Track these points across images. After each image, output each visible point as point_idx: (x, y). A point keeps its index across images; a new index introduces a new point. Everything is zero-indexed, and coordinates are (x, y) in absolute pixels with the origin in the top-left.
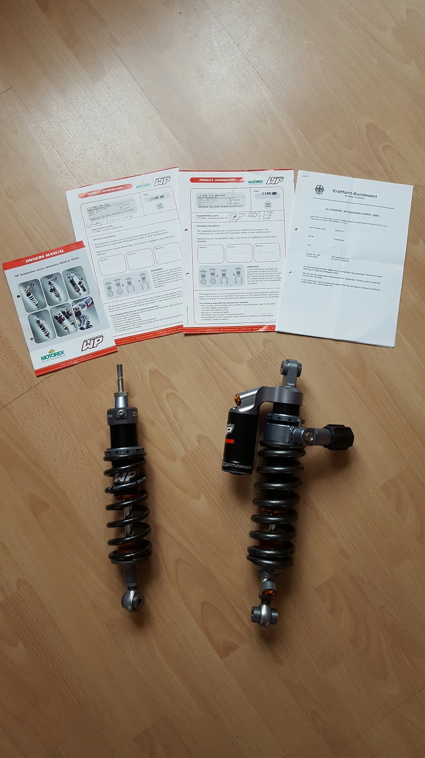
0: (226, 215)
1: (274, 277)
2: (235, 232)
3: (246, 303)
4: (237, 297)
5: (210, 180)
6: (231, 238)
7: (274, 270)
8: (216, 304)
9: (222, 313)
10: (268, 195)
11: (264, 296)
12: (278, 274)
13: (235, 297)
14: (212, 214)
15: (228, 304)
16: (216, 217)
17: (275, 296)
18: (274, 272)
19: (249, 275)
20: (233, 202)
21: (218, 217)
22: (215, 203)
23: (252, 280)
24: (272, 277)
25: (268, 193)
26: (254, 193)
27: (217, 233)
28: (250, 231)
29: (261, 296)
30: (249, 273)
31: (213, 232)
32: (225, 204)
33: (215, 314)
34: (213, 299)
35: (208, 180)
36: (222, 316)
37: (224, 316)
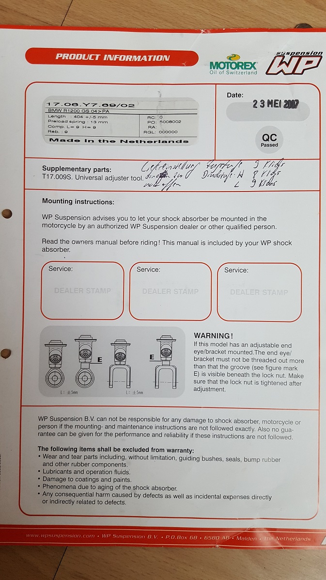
0: (134, 169)
1: (281, 372)
2: (160, 223)
3: (184, 455)
4: (159, 431)
5: (90, 57)
6: (148, 243)
7: (280, 349)
8: (91, 453)
9: (106, 483)
10: (272, 109)
11: (245, 434)
12: (293, 365)
13: (151, 432)
14: (92, 165)
15: (127, 454)
16: (104, 174)
17: (279, 434)
18: (279, 357)
19: (199, 363)
20: (159, 127)
21: (108, 174)
22: (102, 130)
23: (206, 378)
24: (274, 372)
25: (270, 103)
26: (225, 103)
27: (106, 226)
28: (209, 223)
29: (235, 433)
30: (201, 356)
31: (91, 222)
32: (133, 134)
33: (84, 484)
34: (81, 435)
35: (82, 57)
36: (107, 491)
37: (115, 491)
